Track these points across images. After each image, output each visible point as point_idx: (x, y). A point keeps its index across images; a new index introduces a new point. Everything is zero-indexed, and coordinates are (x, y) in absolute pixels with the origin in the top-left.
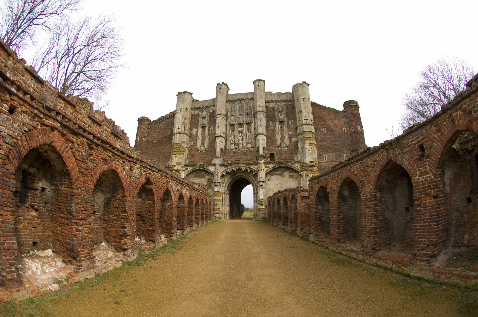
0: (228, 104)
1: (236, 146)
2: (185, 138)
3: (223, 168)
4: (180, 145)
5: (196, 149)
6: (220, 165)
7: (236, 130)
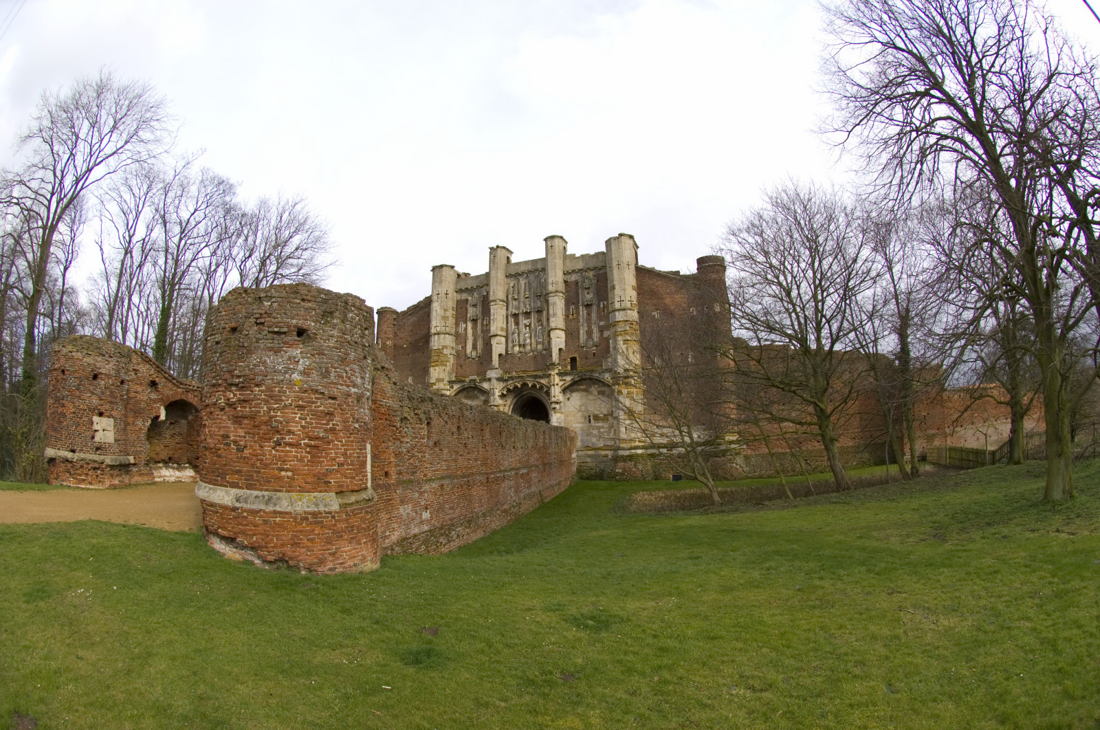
0: (509, 281)
1: (522, 349)
2: (449, 341)
3: (502, 385)
4: (439, 352)
5: (466, 355)
6: (498, 379)
7: (521, 322)
